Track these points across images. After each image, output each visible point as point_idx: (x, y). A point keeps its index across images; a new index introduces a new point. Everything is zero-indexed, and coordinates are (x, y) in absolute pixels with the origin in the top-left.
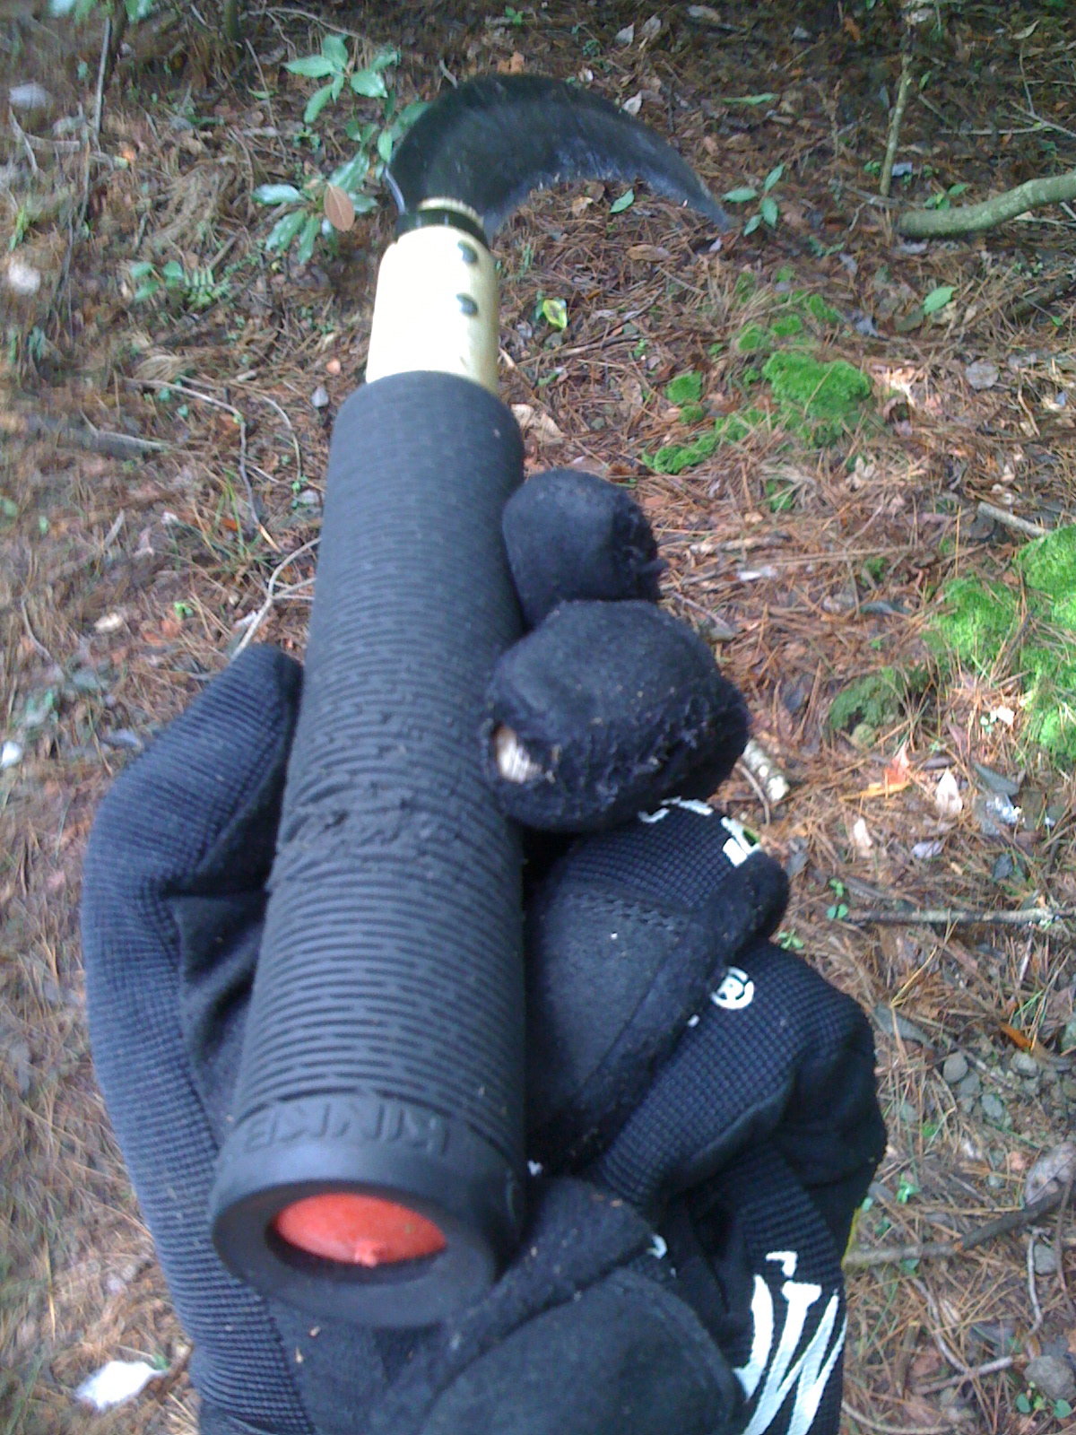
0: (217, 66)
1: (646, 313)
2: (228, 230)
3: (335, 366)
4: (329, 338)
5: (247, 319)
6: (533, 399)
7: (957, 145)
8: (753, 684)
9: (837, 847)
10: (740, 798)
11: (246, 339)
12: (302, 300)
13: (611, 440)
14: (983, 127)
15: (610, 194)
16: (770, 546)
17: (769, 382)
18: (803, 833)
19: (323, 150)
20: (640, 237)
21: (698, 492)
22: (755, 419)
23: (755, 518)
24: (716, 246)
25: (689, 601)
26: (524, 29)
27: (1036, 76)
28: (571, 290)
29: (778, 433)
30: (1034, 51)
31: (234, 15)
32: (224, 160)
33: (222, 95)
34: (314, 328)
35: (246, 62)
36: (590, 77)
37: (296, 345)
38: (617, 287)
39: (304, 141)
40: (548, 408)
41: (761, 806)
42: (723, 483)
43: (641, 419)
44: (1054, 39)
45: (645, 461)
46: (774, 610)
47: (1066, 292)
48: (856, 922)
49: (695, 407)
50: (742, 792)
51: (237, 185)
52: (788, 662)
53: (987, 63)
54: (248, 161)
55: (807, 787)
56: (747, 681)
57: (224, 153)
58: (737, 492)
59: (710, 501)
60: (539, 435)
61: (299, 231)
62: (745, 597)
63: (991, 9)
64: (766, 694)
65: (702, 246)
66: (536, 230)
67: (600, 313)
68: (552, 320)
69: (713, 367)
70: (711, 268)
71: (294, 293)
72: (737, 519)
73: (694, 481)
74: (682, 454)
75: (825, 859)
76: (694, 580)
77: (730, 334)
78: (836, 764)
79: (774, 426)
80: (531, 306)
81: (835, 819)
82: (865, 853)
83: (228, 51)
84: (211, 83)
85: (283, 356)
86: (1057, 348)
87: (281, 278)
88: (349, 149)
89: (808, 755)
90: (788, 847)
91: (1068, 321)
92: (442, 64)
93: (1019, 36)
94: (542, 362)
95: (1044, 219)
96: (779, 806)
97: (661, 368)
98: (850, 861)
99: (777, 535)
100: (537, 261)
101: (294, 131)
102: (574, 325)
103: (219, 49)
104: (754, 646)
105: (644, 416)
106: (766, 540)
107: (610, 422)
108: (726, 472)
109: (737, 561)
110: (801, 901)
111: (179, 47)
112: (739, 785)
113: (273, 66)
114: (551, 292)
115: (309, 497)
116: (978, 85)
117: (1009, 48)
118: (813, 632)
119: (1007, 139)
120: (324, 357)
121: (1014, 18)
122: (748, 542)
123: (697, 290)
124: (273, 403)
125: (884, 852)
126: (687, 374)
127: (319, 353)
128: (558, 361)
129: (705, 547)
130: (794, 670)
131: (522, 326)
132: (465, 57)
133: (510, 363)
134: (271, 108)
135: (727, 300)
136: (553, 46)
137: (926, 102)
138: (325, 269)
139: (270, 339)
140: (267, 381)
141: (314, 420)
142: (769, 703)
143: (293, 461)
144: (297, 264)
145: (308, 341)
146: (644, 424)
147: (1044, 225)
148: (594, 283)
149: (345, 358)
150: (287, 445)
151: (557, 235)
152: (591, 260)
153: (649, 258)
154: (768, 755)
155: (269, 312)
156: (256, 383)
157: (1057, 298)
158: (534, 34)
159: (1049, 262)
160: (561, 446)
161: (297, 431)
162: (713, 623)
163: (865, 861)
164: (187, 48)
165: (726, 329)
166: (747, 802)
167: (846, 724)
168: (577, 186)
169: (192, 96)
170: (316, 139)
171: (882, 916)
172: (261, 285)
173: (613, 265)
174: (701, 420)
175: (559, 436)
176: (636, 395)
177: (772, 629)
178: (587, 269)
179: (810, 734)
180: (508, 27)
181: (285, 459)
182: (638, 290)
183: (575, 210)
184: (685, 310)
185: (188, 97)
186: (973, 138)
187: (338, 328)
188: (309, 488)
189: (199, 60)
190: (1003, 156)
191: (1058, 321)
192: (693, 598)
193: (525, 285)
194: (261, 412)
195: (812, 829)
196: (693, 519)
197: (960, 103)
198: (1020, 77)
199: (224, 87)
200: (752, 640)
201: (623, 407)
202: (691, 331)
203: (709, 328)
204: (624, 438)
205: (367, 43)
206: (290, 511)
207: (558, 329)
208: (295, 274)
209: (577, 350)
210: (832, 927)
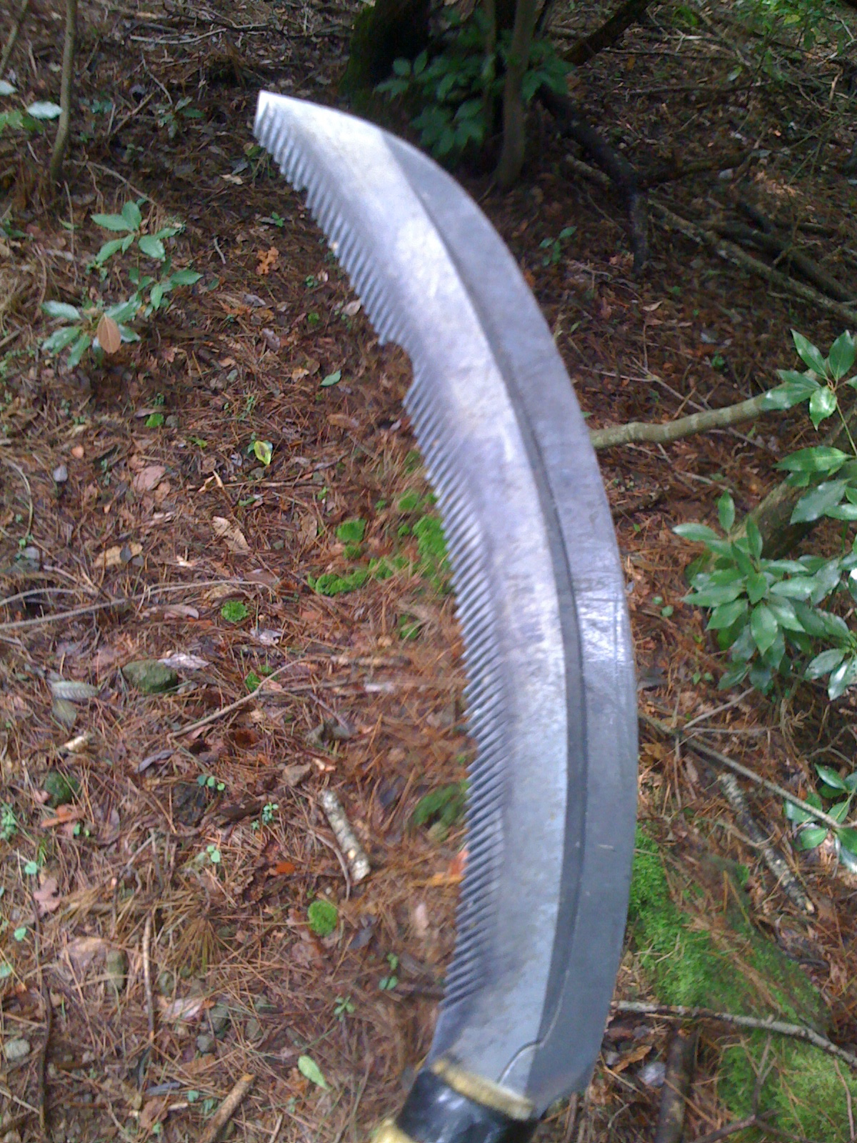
0: (37, 195)
1: (332, 467)
2: (15, 323)
3: (79, 451)
4: (80, 428)
5: (15, 396)
6: (231, 515)
7: (589, 380)
8: (358, 779)
9: (399, 925)
10: (328, 873)
11: (9, 412)
12: (64, 393)
13: (285, 560)
14: (610, 370)
15: (323, 371)
16: (393, 667)
17: (416, 538)
18: (374, 911)
19: (108, 282)
20: (340, 408)
21: (346, 614)
22: (401, 564)
23: (386, 642)
24: (396, 426)
25: (321, 702)
26: (283, 231)
27: (654, 341)
28: (278, 437)
29: (416, 579)
30: (656, 322)
31: (60, 159)
32: (25, 268)
33: (36, 218)
34: (69, 417)
35: (61, 198)
36: (326, 278)
37: (50, 427)
38: (315, 442)
39: (94, 271)
40: (242, 525)
41: (344, 882)
42: (367, 610)
43: (313, 548)
44: (670, 317)
45: (309, 582)
46: (387, 719)
47: (646, 507)
48: (402, 993)
49: (357, 547)
50: (332, 869)
51: (31, 291)
52: (388, 765)
53: (621, 323)
54: (44, 276)
55: (385, 871)
56: (353, 776)
57: (28, 263)
58: (376, 619)
59: (354, 623)
60: (230, 544)
61: (75, 341)
62: (366, 705)
63: (631, 285)
64: (367, 789)
65: (385, 423)
66: (262, 385)
67: (297, 459)
68: (260, 457)
69: (377, 518)
70: (389, 442)
71: (59, 386)
72: (372, 640)
73: (344, 605)
74: (339, 582)
75: (387, 935)
76: (329, 685)
77: (394, 494)
78: (412, 853)
79: (414, 573)
80: (246, 442)
81: (402, 901)
82: (421, 933)
83: (48, 185)
84: (29, 206)
85: (37, 433)
86: (633, 548)
87: (50, 372)
88: (130, 288)
89: (391, 844)
90: (359, 922)
91: (643, 530)
92: (215, 241)
93: (647, 309)
94: (245, 487)
95: (641, 448)
96: (358, 885)
97: (336, 512)
98: (406, 939)
99: (401, 659)
100: (257, 409)
101: (88, 261)
102: (276, 464)
103: (42, 183)
104: (365, 747)
105: (315, 546)
106: (391, 662)
107: (288, 545)
108: (371, 602)
109: (364, 675)
110: (361, 970)
111: (10, 171)
112: (331, 862)
113: (83, 207)
114: (262, 436)
115: (32, 553)
116: (612, 338)
117: (639, 316)
118: (414, 741)
119: (625, 382)
120: (71, 442)
121: (646, 295)
122: (377, 661)
123: (375, 456)
124: (20, 469)
125: (436, 933)
126: (355, 520)
127: (69, 438)
128: (257, 489)
129: (343, 660)
130: (393, 772)
131: (235, 456)
132: (234, 240)
133: (220, 484)
134: (73, 237)
135: (397, 469)
136: (302, 249)
137: (573, 344)
138: (88, 374)
139: (30, 418)
140: (19, 450)
141: (52, 491)
142: (367, 798)
143: (25, 520)
144: (65, 364)
145: (62, 426)
146: (314, 552)
147: (640, 453)
148: (297, 436)
149: (89, 447)
150: (24, 506)
151: (277, 392)
152: (298, 417)
153: (342, 424)
154: (359, 840)
155: (34, 396)
156: (10, 450)
157: (639, 511)
158: (290, 236)
159: (638, 482)
160: (246, 557)
161: (35, 497)
162: (337, 723)
163: (420, 940)
164: (17, 174)
165: (391, 491)
166: (334, 878)
167: (426, 821)
168: (299, 358)
169: (12, 212)
170: (104, 272)
171: (423, 990)
172: (33, 373)
173: (314, 425)
174: (359, 557)
175: (246, 549)
176: (313, 528)
177: (382, 734)
178: (294, 423)
179: (395, 827)
180: (272, 226)
181: (19, 518)
182: (330, 447)
183: (295, 376)
184: (364, 470)
185: (8, 211)
186: (602, 377)
187: (89, 422)
188: (34, 545)
189: (24, 185)
190: (620, 395)
191: (637, 528)
192: (324, 700)
193: (244, 425)
194: (8, 474)
195: (382, 909)
196: (338, 635)
197: (598, 349)
198: (642, 338)
199: (39, 212)
200: (364, 742)
201: (300, 536)
202: (365, 487)
203: (379, 487)
204: (296, 560)
205: (161, 210)
206: (13, 560)
207: (263, 465)
208: (63, 371)
209: (274, 485)
210: (382, 996)
